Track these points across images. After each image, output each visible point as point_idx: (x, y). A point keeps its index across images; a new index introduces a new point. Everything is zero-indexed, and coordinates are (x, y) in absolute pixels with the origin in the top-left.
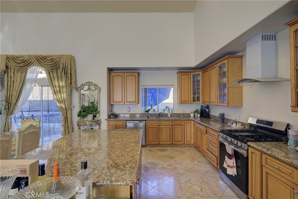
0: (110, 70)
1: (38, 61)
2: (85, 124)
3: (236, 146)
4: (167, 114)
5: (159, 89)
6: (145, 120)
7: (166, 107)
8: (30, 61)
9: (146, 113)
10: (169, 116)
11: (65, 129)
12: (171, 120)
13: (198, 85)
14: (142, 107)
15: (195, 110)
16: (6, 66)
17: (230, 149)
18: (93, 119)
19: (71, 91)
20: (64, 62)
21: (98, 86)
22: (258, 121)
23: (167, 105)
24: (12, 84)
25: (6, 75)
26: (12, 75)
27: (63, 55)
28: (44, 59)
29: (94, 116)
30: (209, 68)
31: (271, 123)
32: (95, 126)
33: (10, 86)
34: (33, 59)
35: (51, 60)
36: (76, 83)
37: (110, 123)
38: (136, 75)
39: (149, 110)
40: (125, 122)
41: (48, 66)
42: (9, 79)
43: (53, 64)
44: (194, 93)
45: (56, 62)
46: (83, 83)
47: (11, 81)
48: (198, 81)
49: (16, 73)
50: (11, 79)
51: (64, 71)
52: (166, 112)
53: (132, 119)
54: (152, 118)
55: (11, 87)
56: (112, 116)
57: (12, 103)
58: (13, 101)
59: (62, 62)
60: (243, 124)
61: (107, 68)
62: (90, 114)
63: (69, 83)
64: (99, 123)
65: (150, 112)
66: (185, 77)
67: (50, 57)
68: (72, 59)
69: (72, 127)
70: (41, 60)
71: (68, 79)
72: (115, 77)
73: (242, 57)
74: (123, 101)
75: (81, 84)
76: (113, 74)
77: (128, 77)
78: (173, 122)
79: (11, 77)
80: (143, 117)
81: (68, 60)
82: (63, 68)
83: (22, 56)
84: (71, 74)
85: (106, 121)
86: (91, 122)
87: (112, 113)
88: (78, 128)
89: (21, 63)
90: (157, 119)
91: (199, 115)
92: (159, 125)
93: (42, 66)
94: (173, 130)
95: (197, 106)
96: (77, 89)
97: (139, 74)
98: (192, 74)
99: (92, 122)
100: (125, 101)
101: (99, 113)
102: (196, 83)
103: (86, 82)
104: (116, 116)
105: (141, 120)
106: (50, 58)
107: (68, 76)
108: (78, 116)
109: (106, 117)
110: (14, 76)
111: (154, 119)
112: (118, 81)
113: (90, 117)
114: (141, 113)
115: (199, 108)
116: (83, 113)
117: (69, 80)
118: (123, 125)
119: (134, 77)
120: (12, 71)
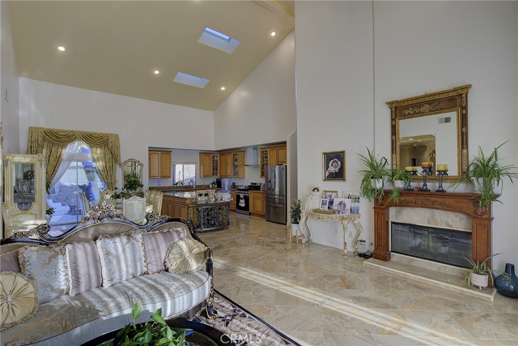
0: (151, 149)
3: (245, 193)
4: (193, 186)
7: (191, 180)
9: (175, 186)
10: (194, 187)
13: (217, 164)
15: (212, 182)
16: (43, 139)
17: (242, 196)
18: (139, 191)
21: (141, 162)
22: (252, 184)
26: (48, 148)
27: (111, 134)
30: (225, 153)
31: (256, 184)
34: (78, 135)
36: (120, 161)
39: (177, 183)
43: (101, 142)
44: (214, 169)
48: (217, 161)
49: (53, 147)
52: (191, 184)
60: (245, 187)
65: (178, 185)
66: (206, 157)
72: (152, 155)
73: (244, 152)
89: (63, 138)
91: (216, 186)
95: (214, 179)
98: (212, 155)
102: (215, 163)
103: (130, 159)
106: (98, 136)
112: (155, 157)
115: (215, 181)
119: (169, 155)
120: (48, 144)
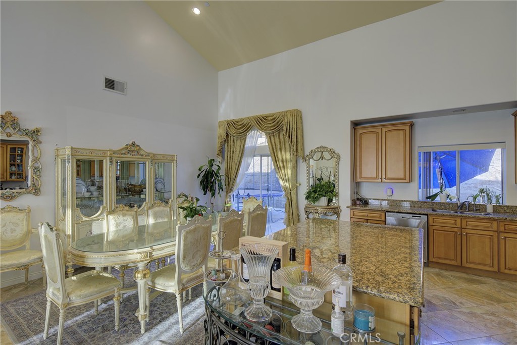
0: (356, 125)
1: (258, 124)
2: (316, 211)
4: (484, 207)
5: (461, 152)
6: (427, 215)
7: (482, 191)
8: (250, 124)
9: (429, 200)
10: (490, 209)
11: (289, 215)
12: (495, 220)
14: (420, 188)
16: (227, 133)
18: (328, 205)
19: (297, 161)
20: (289, 120)
21: (336, 152)
23: (484, 187)
24: (232, 154)
25: (226, 144)
26: (232, 143)
27: (287, 112)
28: (265, 119)
29: (330, 201)
32: (331, 216)
33: (230, 157)
34: (253, 121)
35: (273, 119)
36: (303, 150)
37: (356, 213)
38: (407, 128)
39: (436, 195)
40: (383, 214)
41: (269, 129)
42: (229, 149)
43: (275, 125)
45: (278, 122)
46: (314, 148)
47: (230, 151)
49: (235, 141)
50: (231, 148)
51: (288, 133)
52: (480, 201)
53: (397, 211)
54: (444, 212)
55: (231, 159)
56: (358, 202)
57: (232, 178)
58: (233, 177)
59: (286, 120)
61: (351, 121)
62: (324, 196)
63: (295, 150)
64: (336, 211)
65: (438, 199)
67: (271, 116)
68: (298, 115)
69: (298, 214)
70: (261, 122)
71: (293, 144)
72: (364, 136)
74: (380, 177)
75: (310, 151)
76: (361, 131)
77: (388, 134)
78: (502, 224)
79: (230, 146)
80: (420, 207)
81: (293, 118)
82: (287, 130)
83: (242, 120)
84: (297, 136)
85: (349, 209)
86: (325, 208)
87: (359, 197)
88: (305, 216)
89: (240, 128)
90: (456, 214)
92: (461, 228)
93: (262, 130)
94: (502, 242)
96: (304, 158)
97: (412, 125)
99: (327, 208)
100: (384, 177)
101: (336, 195)
103: (318, 148)
104: (365, 203)
105: (418, 213)
106: (272, 118)
107: (293, 140)
108: (307, 198)
109: (349, 203)
110: (234, 145)
111: (448, 214)
112: (369, 143)
113: (323, 201)
114: (417, 200)
116: (314, 194)
117: (295, 146)
118: (381, 219)
119: (402, 133)
120: (232, 139)
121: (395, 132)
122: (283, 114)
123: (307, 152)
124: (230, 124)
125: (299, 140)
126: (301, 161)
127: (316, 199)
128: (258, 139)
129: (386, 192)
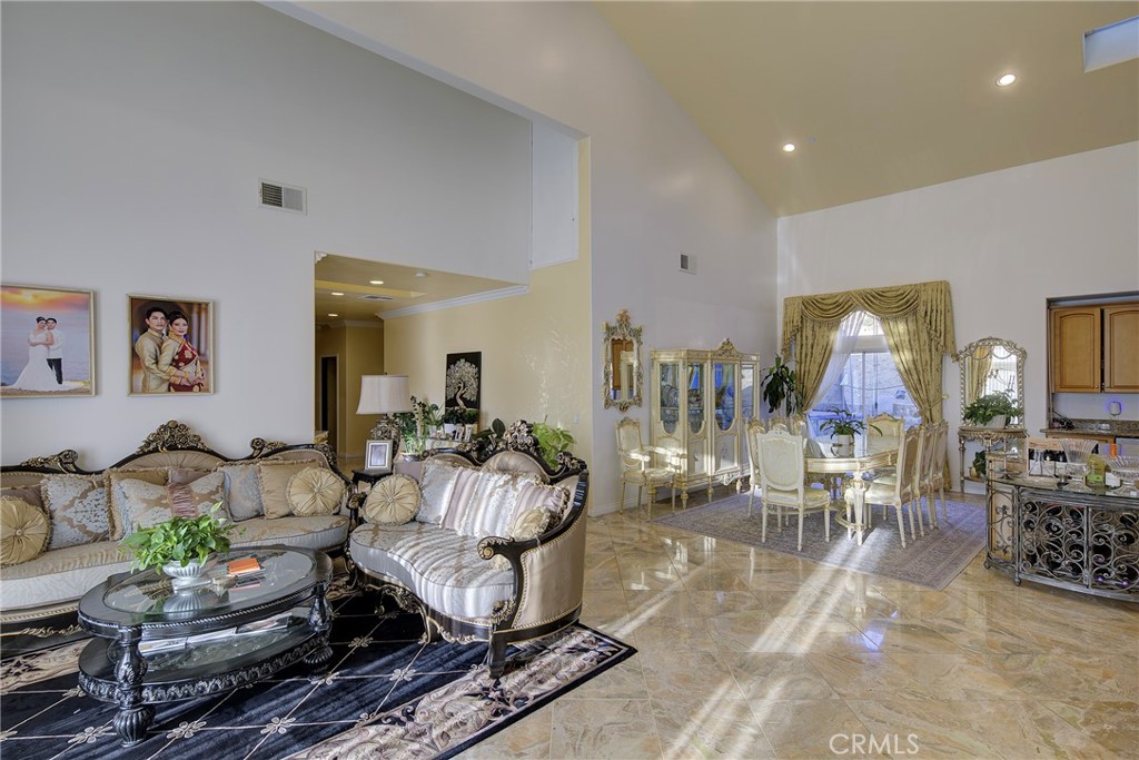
1: (866, 303)
8: (850, 303)
16: (801, 317)
18: (1005, 427)
19: (942, 361)
20: (929, 298)
21: (1018, 347)
24: (810, 350)
26: (810, 333)
27: (925, 284)
28: (880, 296)
29: (1008, 421)
33: (806, 355)
35: (897, 296)
36: (955, 342)
40: (1110, 440)
41: (890, 311)
43: (902, 306)
45: (907, 302)
46: (975, 340)
47: (807, 345)
49: (817, 329)
50: (807, 342)
51: (928, 318)
53: (1134, 436)
55: (809, 357)
56: (1056, 425)
57: (810, 386)
58: (813, 385)
59: (924, 298)
61: (1047, 299)
62: (1002, 414)
63: (942, 343)
67: (895, 292)
68: (944, 289)
70: (873, 300)
71: (937, 334)
72: (1067, 321)
74: (1100, 385)
75: (967, 344)
76: (1061, 313)
77: (1116, 318)
79: (807, 338)
81: (939, 294)
82: (926, 312)
83: (832, 296)
84: (944, 322)
85: (1045, 433)
87: (1057, 417)
88: (959, 446)
89: (830, 309)
93: (876, 312)
96: (956, 357)
99: (1003, 432)
100: (1107, 385)
101: (1020, 413)
103: (983, 340)
104: (1069, 425)
108: (967, 416)
109: (1044, 425)
110: (814, 336)
113: (997, 421)
116: (981, 409)
117: (942, 337)
120: (809, 324)
121: (1129, 315)
122: (917, 289)
123: (961, 346)
124: (811, 304)
125: (948, 328)
126: (948, 360)
127: (986, 419)
128: (864, 325)
129: (1109, 409)
